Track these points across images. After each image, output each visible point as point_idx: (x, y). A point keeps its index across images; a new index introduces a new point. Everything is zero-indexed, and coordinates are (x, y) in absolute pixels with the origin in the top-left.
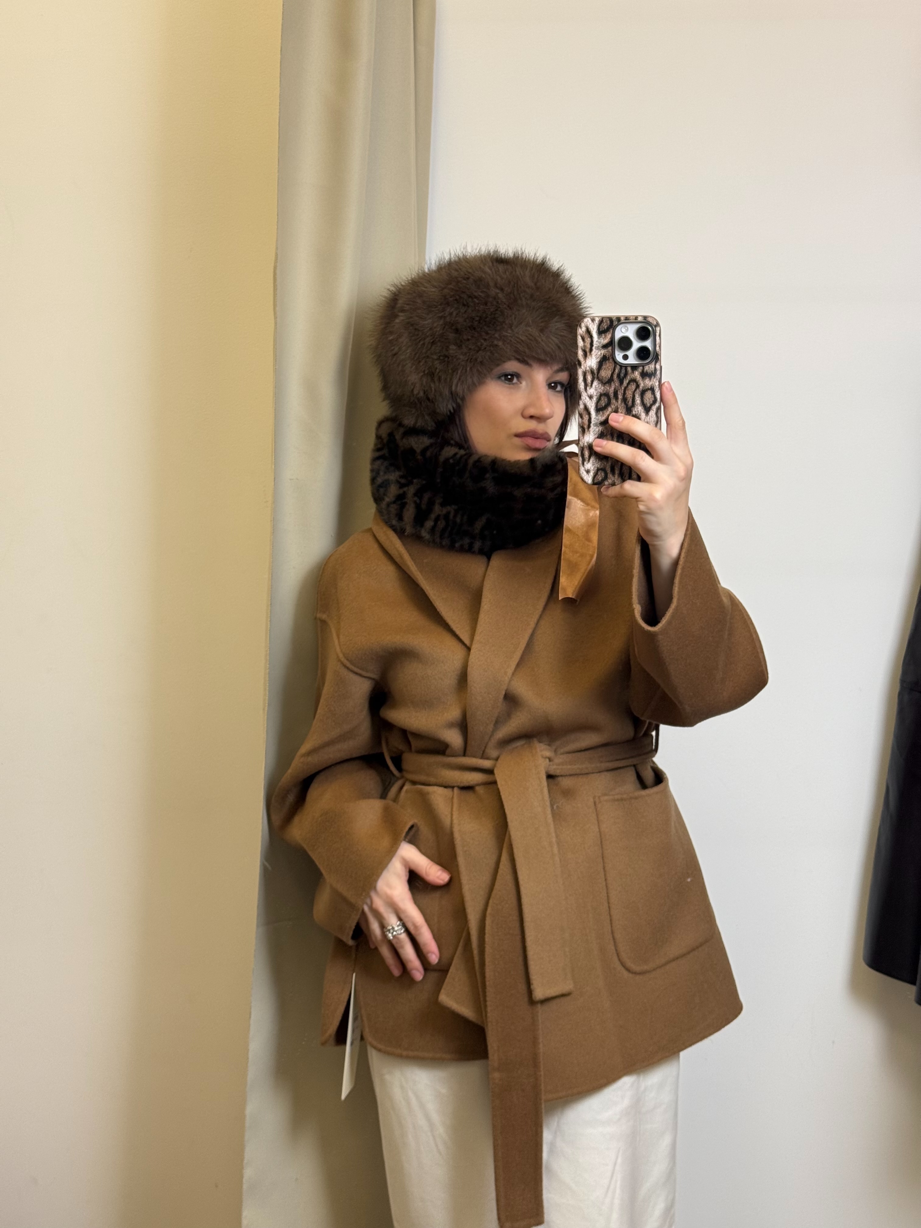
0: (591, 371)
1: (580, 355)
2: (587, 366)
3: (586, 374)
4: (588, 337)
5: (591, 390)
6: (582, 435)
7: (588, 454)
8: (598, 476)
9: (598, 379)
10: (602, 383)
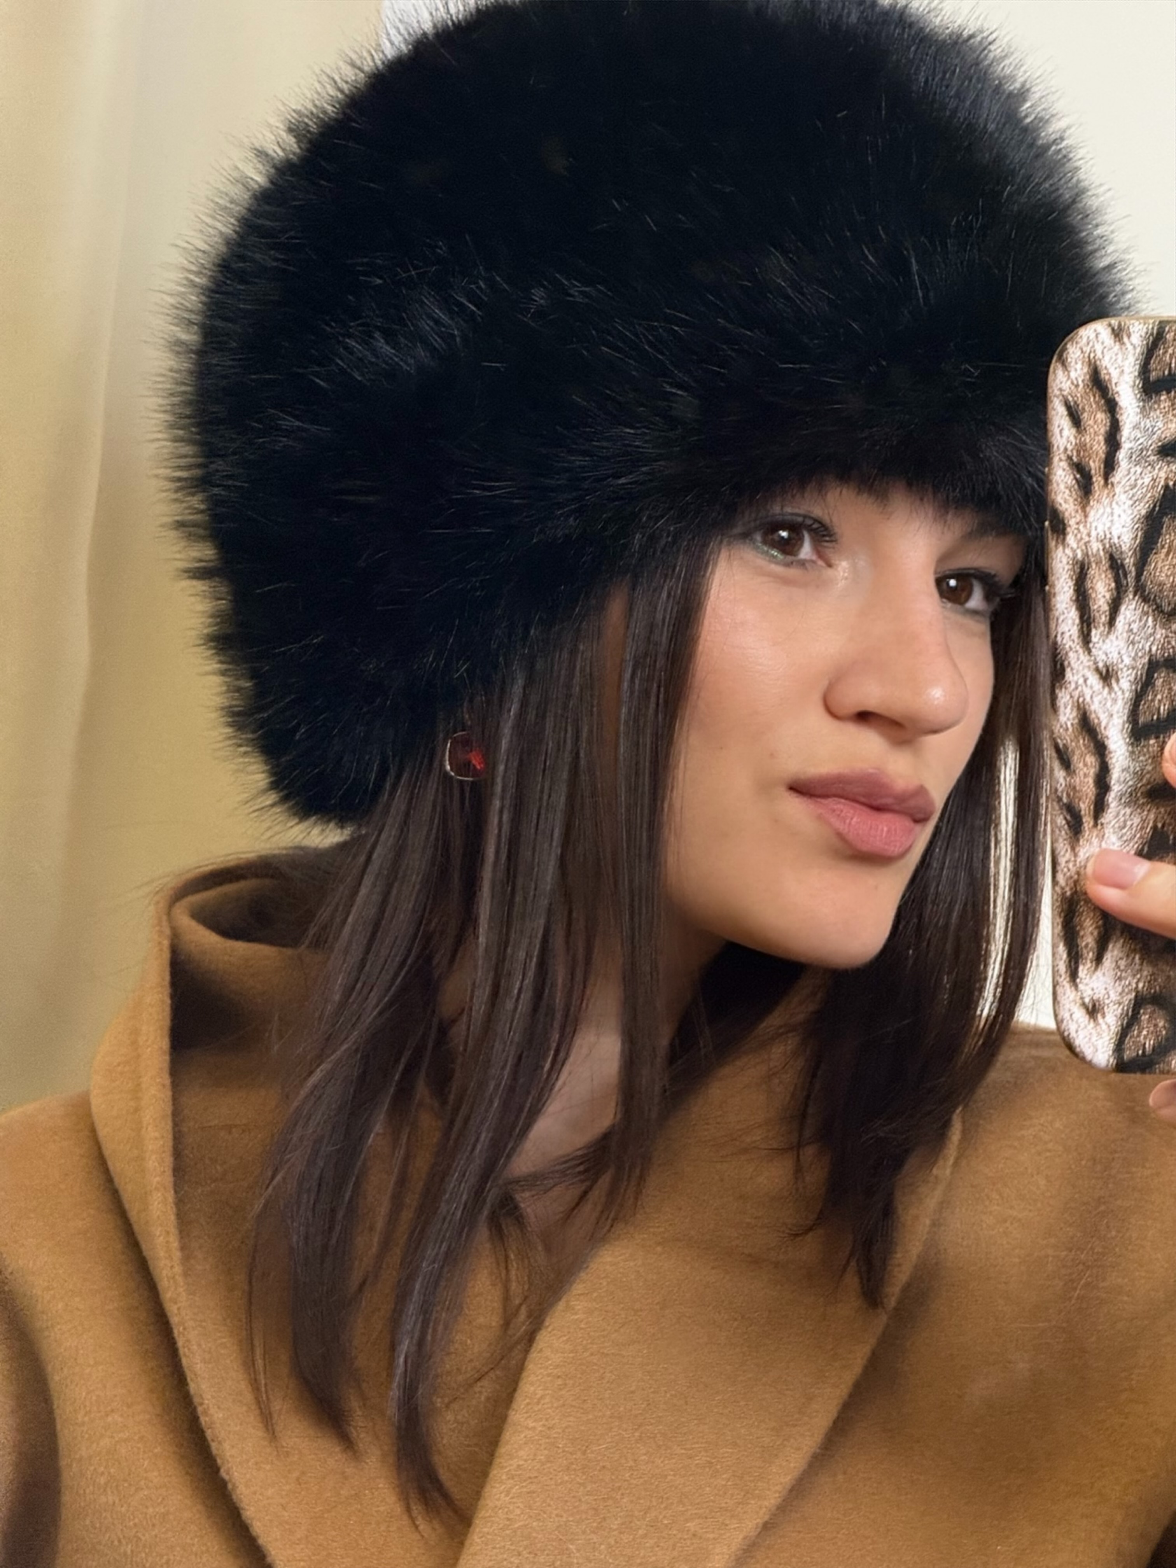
0: (1112, 558)
1: (1062, 487)
2: (1094, 534)
3: (1091, 572)
4: (1099, 408)
5: (1107, 641)
6: (1068, 847)
7: (1096, 933)
8: (1140, 1032)
9: (1141, 596)
10: (1159, 609)
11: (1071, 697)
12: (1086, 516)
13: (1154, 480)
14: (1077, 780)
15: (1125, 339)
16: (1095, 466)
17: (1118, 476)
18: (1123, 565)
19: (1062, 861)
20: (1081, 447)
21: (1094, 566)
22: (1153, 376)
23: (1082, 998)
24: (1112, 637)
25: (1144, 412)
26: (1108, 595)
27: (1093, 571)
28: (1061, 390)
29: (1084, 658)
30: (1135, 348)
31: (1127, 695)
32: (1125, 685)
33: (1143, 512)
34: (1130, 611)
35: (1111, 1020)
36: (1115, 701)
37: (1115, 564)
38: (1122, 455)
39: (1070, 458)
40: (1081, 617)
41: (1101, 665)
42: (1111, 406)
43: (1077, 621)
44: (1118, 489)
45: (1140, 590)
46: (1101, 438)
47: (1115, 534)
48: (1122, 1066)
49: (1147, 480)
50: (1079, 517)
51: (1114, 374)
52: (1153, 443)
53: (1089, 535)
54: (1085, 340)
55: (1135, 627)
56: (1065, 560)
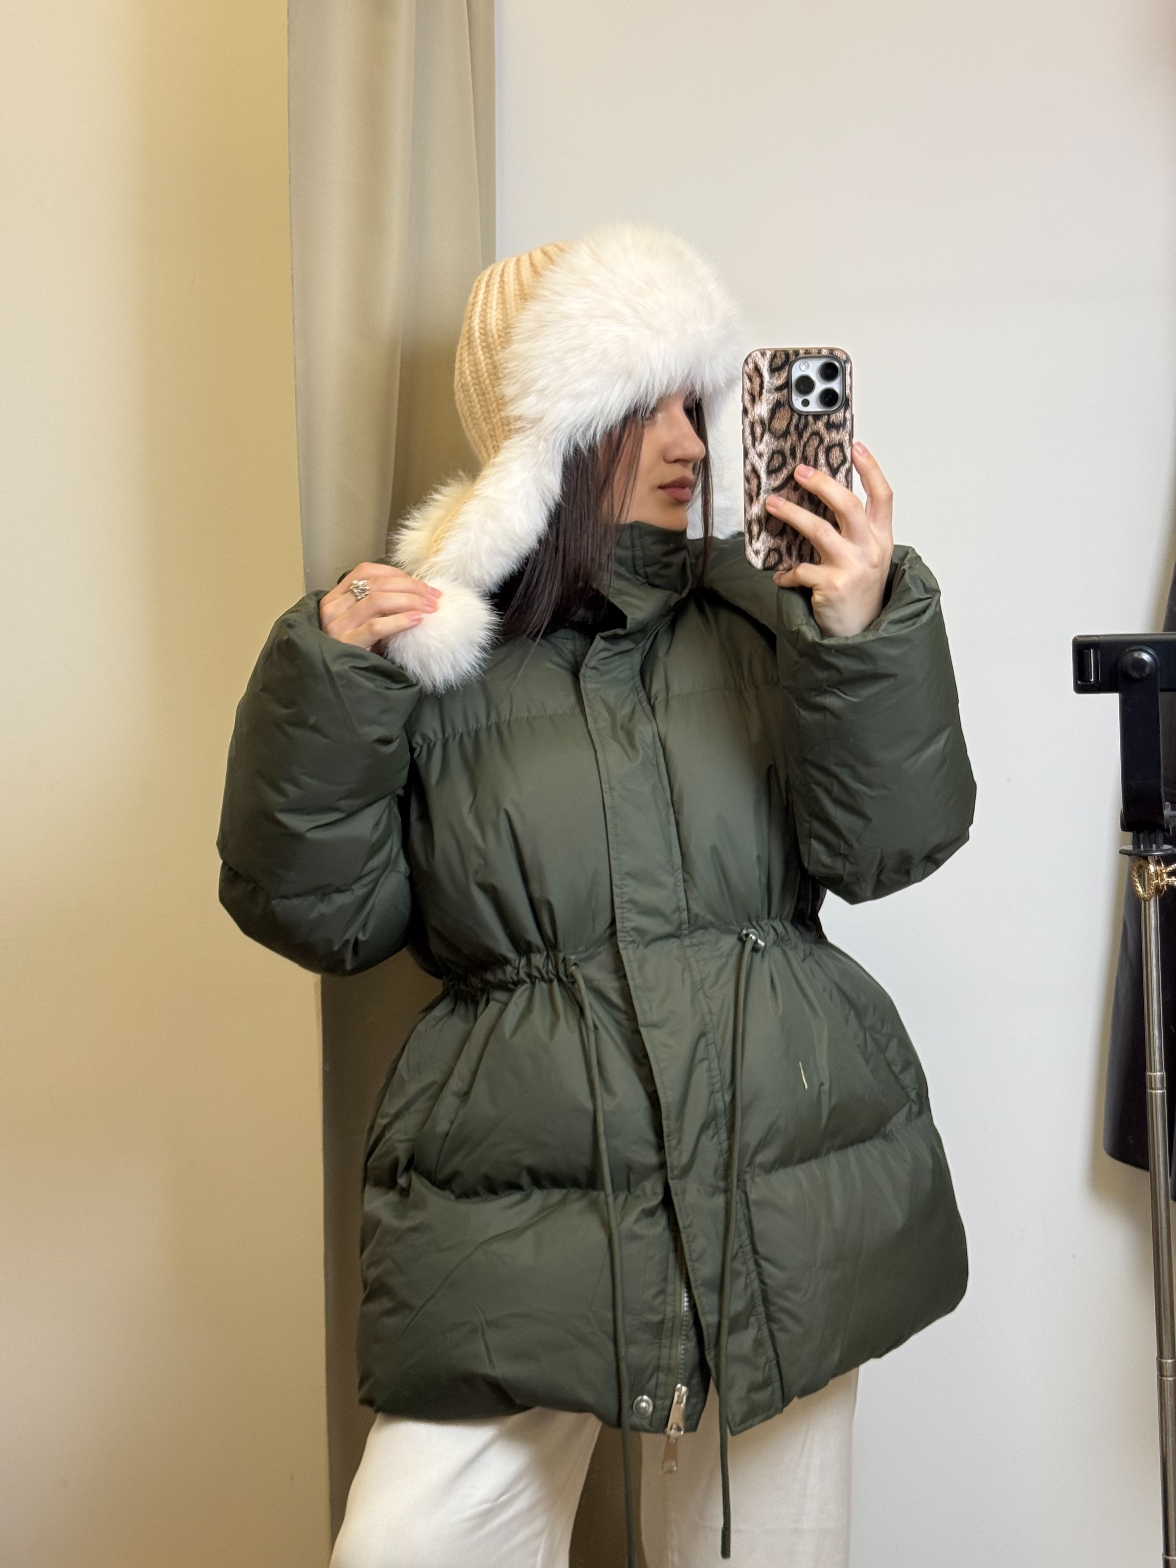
0: (761, 420)
1: (746, 400)
3: (755, 425)
4: (757, 376)
5: (760, 446)
6: (749, 505)
7: (757, 530)
8: (770, 559)
9: (770, 432)
10: (775, 436)
11: (750, 462)
12: (754, 409)
13: (774, 398)
14: (751, 487)
15: (765, 356)
16: (756, 393)
17: (764, 397)
18: (764, 423)
19: (747, 510)
20: (752, 388)
21: (756, 423)
22: (773, 367)
23: (753, 550)
24: (762, 444)
25: (771, 378)
26: (760, 432)
27: (756, 425)
28: (746, 371)
29: (753, 450)
30: (768, 358)
31: (766, 461)
32: (765, 458)
33: (771, 407)
34: (767, 437)
35: (762, 555)
36: (762, 463)
37: (762, 423)
38: (764, 391)
39: (749, 392)
40: (753, 439)
41: (758, 452)
42: (761, 376)
43: (751, 440)
44: (763, 401)
45: (770, 430)
46: (758, 386)
47: (762, 413)
48: (766, 568)
49: (772, 398)
50: (752, 409)
51: (762, 366)
52: (773, 387)
53: (755, 414)
54: (753, 357)
55: (768, 441)
56: (747, 422)
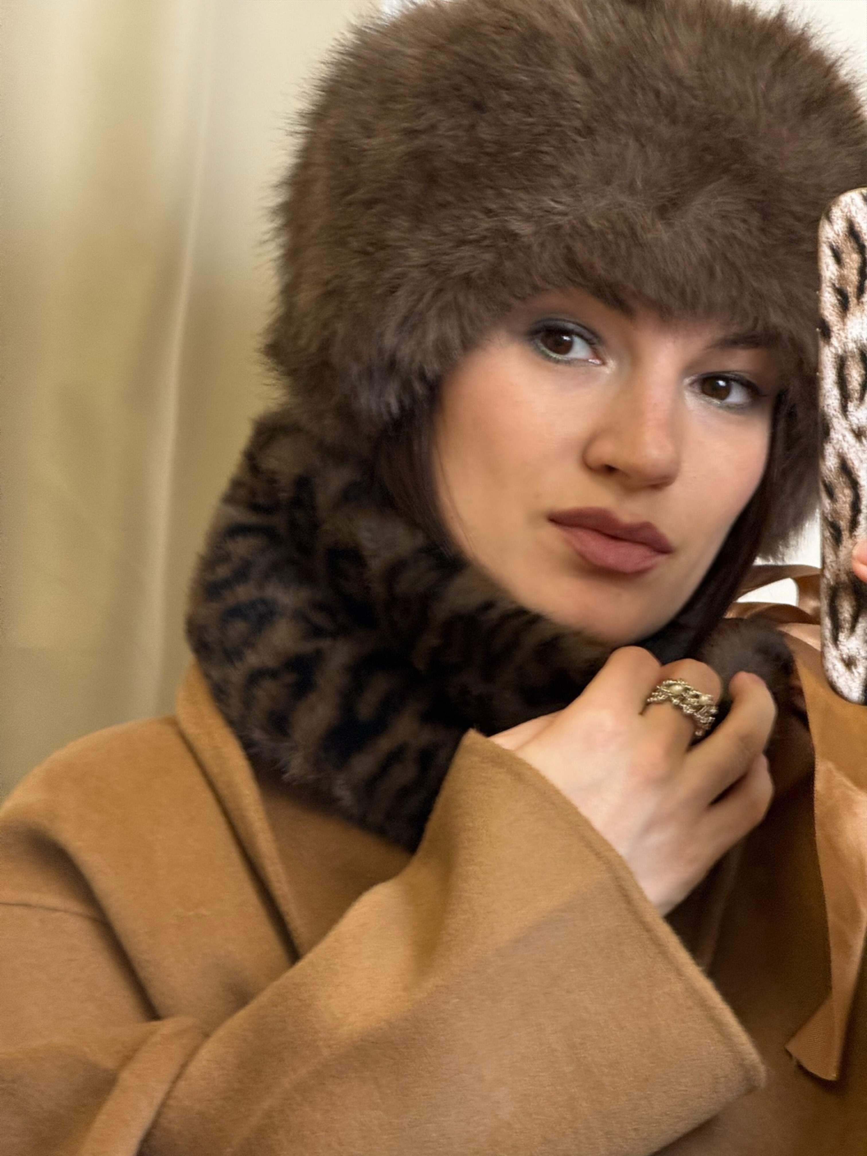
0: (862, 353)
1: (828, 305)
2: (850, 336)
4: (854, 250)
5: (859, 410)
6: (832, 552)
11: (834, 449)
12: (844, 324)
14: (838, 506)
16: (851, 290)
19: (828, 561)
20: (842, 278)
21: (850, 359)
23: (841, 655)
24: (862, 408)
26: (859, 379)
27: (850, 363)
28: (828, 238)
29: (843, 422)
35: (861, 671)
36: (864, 451)
37: (864, 358)
39: (834, 285)
40: (842, 394)
41: (855, 427)
42: (862, 249)
43: (838, 397)
44: (866, 306)
46: (855, 272)
47: (864, 337)
50: (840, 326)
51: (864, 227)
53: (846, 338)
54: (844, 204)
56: (829, 355)
